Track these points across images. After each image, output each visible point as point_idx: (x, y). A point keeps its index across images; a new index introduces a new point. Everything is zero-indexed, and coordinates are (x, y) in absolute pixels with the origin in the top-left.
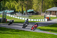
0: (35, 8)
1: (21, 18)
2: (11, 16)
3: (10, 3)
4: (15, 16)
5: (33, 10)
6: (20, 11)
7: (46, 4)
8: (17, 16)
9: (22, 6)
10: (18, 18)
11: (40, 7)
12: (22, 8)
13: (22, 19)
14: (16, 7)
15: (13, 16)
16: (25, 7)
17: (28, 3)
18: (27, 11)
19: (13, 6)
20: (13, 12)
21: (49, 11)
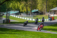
0: (39, 8)
1: (25, 19)
2: (16, 16)
3: (14, 4)
4: (20, 17)
5: (37, 11)
6: (24, 11)
7: (50, 4)
8: (22, 17)
9: (27, 6)
10: (23, 18)
11: (45, 7)
12: (27, 9)
13: (27, 19)
14: (20, 8)
15: (18, 17)
16: (30, 7)
17: (32, 3)
18: (31, 11)
19: (17, 6)
20: (18, 13)
21: (53, 11)
